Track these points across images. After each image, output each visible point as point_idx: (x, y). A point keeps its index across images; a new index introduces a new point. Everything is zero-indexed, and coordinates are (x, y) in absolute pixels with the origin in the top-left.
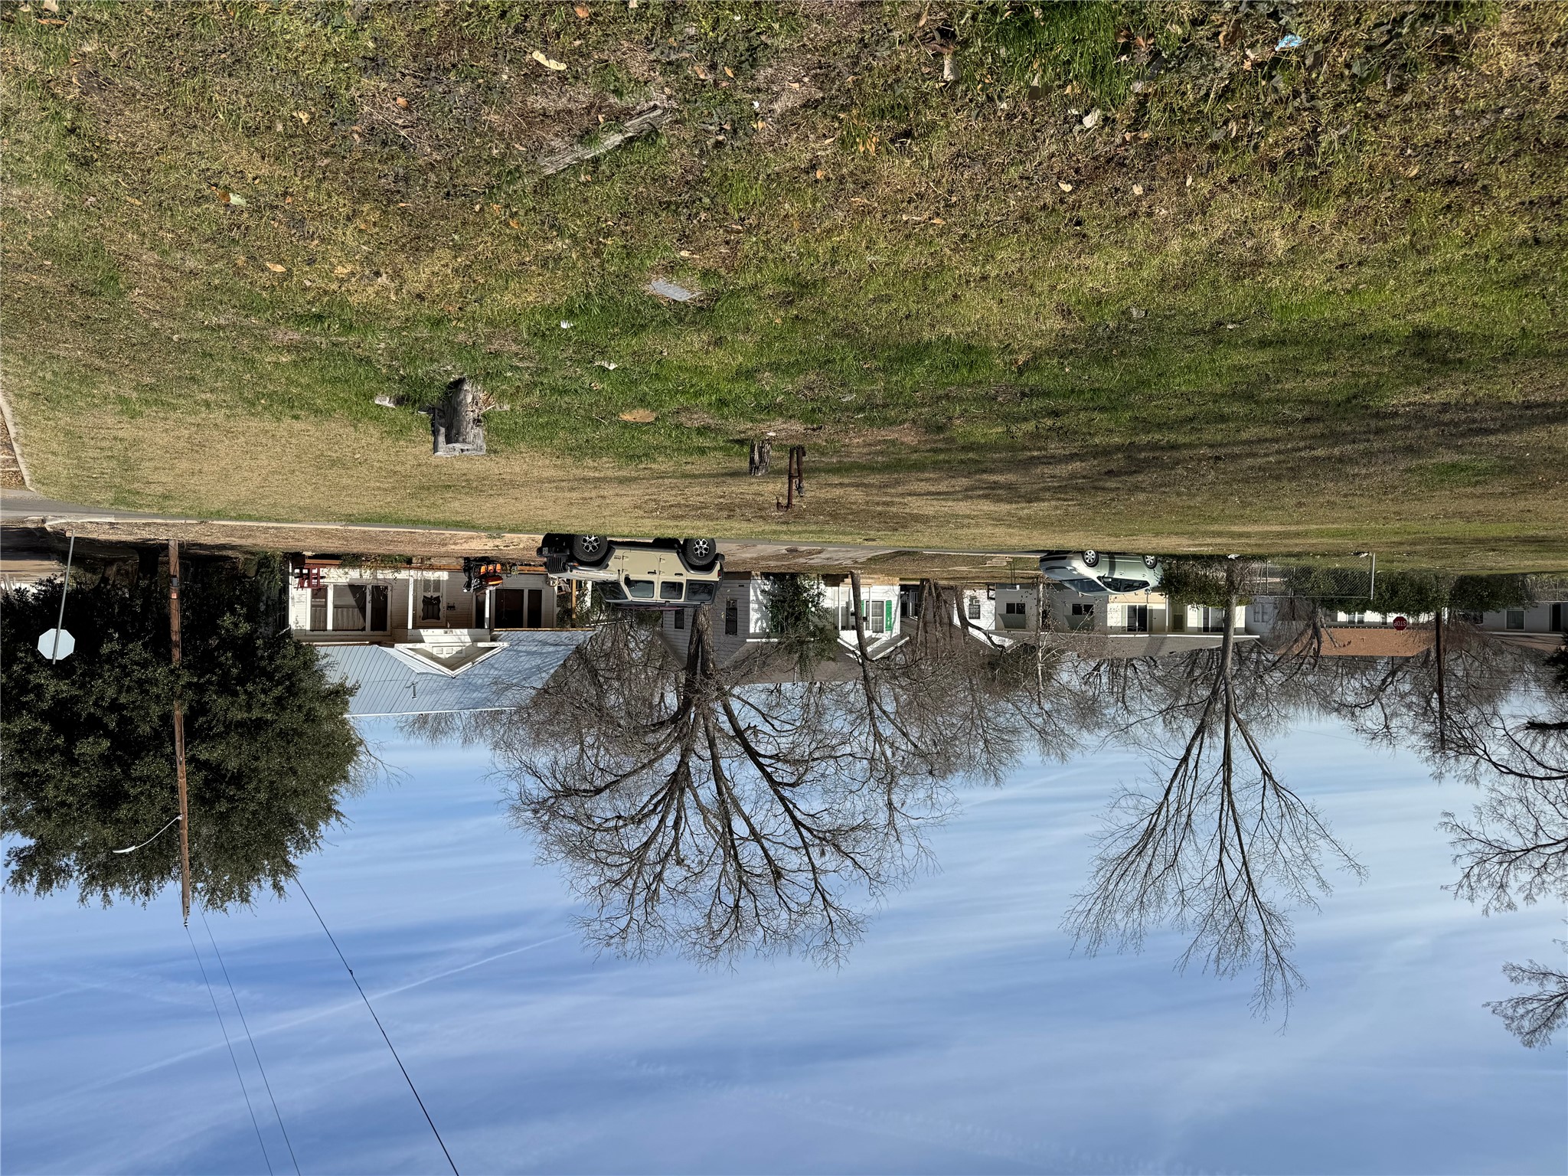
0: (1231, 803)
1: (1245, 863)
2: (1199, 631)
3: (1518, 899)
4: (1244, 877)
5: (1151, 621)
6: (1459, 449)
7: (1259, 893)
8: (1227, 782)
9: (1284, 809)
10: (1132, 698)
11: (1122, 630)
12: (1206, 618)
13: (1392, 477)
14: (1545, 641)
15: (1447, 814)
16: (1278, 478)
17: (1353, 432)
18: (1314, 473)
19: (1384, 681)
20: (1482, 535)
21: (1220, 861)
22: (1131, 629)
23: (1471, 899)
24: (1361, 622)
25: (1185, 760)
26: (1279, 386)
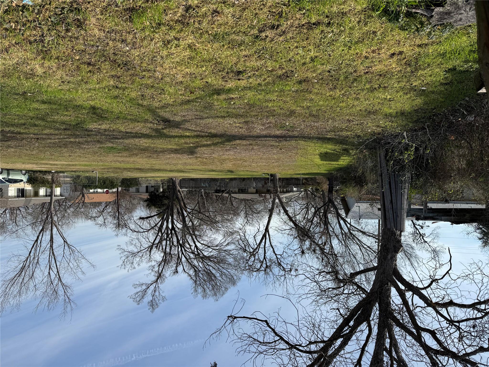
0: (53, 253)
1: (58, 272)
2: (44, 196)
3: (136, 266)
4: (58, 276)
5: (26, 194)
6: (112, 142)
7: (62, 280)
8: (51, 246)
9: (71, 252)
10: (19, 221)
11: (15, 197)
12: (46, 192)
13: (96, 149)
14: (144, 196)
15: (119, 246)
16: (60, 147)
17: (81, 135)
18: (72, 146)
19: (104, 209)
20: (125, 167)
21: (49, 273)
22: (18, 196)
23: (125, 268)
24: (97, 192)
25: (37, 241)
26: (53, 117)
